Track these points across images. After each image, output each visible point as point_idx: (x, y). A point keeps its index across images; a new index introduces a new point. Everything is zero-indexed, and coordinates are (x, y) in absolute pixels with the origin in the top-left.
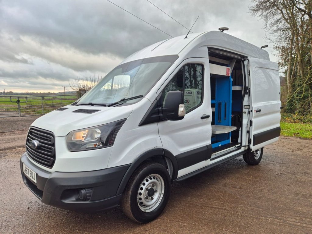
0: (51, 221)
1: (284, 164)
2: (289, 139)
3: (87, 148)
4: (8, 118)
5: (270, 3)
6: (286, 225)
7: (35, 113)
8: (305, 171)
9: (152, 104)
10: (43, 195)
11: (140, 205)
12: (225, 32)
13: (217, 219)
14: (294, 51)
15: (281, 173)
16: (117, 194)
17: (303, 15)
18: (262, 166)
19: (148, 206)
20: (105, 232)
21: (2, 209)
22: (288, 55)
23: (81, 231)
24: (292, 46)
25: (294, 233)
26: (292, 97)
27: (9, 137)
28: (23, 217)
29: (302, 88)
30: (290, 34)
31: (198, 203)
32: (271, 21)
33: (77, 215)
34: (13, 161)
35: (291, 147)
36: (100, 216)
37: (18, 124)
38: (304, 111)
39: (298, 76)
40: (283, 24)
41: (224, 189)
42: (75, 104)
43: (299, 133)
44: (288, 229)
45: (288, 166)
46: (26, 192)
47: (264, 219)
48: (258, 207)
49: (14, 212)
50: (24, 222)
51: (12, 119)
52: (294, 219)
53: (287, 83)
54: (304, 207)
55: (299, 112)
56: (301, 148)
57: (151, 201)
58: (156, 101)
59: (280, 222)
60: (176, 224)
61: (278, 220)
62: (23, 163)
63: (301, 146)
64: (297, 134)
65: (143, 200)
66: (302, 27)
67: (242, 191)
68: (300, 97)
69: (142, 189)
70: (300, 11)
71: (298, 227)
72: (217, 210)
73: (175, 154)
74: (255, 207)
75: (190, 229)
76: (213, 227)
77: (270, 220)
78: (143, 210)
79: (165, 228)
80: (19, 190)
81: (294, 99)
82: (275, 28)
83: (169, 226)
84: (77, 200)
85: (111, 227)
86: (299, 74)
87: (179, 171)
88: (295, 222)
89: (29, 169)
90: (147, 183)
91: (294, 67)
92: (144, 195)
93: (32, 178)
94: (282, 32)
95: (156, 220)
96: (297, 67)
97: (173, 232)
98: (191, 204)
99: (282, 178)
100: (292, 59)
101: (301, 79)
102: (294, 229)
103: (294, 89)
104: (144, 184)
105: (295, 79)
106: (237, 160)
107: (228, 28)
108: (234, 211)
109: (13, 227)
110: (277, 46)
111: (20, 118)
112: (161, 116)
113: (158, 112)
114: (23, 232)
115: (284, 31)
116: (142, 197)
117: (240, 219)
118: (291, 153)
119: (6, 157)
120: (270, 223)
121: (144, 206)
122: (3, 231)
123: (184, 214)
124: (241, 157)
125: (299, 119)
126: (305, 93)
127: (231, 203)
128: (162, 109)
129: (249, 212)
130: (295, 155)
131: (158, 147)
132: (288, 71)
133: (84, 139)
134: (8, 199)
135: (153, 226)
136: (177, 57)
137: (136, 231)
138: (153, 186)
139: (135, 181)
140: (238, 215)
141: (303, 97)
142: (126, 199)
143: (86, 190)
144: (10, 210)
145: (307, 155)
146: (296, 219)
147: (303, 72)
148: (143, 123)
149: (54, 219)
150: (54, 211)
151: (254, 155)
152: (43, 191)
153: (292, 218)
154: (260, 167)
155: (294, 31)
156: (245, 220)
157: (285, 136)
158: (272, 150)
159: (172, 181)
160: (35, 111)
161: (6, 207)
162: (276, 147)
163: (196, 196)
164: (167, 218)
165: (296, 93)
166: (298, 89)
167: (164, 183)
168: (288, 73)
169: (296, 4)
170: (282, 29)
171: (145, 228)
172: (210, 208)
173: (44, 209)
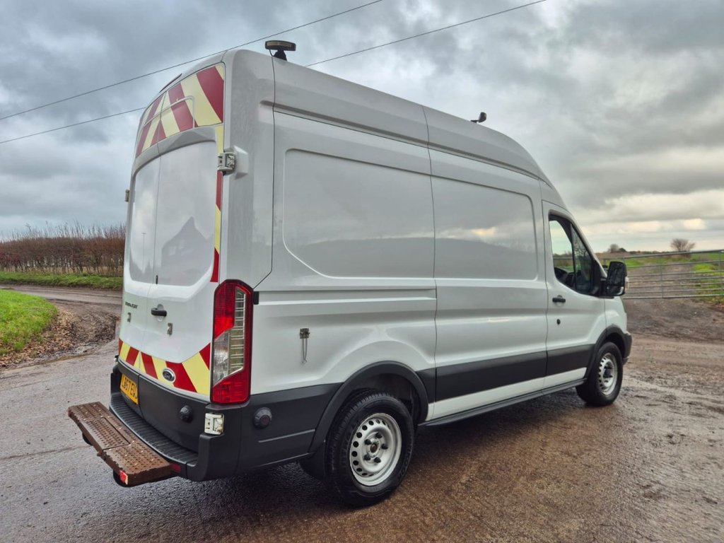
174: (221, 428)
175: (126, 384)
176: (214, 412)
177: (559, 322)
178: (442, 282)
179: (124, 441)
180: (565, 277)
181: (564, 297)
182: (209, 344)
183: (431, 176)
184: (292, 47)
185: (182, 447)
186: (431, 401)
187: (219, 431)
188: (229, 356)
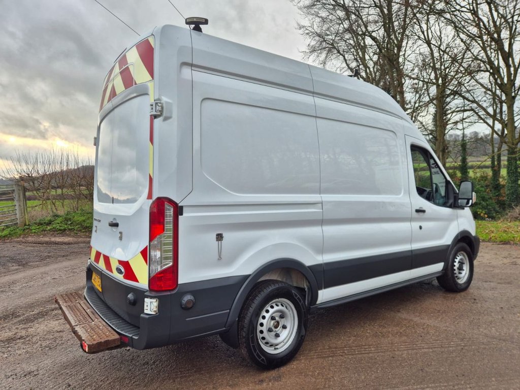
174: (155, 309)
175: (95, 279)
176: (151, 297)
177: (421, 228)
178: (326, 197)
179: (90, 320)
180: (426, 193)
181: (424, 209)
182: (147, 246)
183: (316, 117)
184: (206, 22)
185: (130, 324)
186: (321, 289)
187: (155, 311)
188: (161, 255)
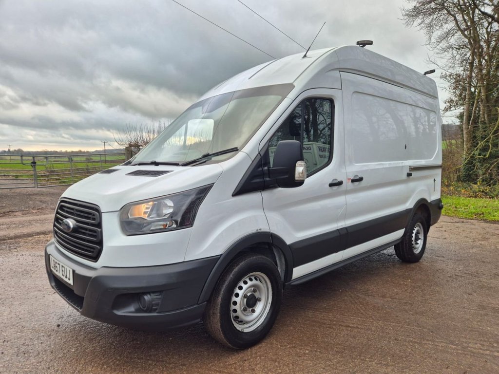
0: (94, 345)
1: (461, 260)
2: (467, 222)
3: (152, 230)
4: (18, 191)
5: (437, 4)
6: (468, 354)
7: (60, 183)
8: (494, 272)
9: (253, 161)
10: (84, 303)
11: (234, 320)
12: (367, 47)
13: (357, 344)
14: (474, 82)
15: (456, 275)
16: (199, 303)
17: (490, 23)
18: (424, 263)
19: (247, 323)
20: (180, 361)
21: (17, 327)
22: (464, 89)
23: (142, 360)
24: (471, 74)
25: (481, 365)
26: (472, 157)
27: (21, 218)
28: (50, 338)
29: (487, 141)
30: (469, 54)
31: (325, 319)
32: (438, 33)
33: (135, 337)
34: (30, 255)
35: (471, 235)
36: (171, 339)
37: (33, 199)
38: (491, 179)
39: (481, 122)
40: (457, 38)
41: (366, 299)
42: (129, 163)
43: (483, 214)
44: (471, 360)
45: (467, 264)
46: (53, 302)
47: (432, 345)
48: (421, 327)
49: (36, 332)
50: (53, 347)
51: (24, 191)
52: (480, 345)
53: (463, 134)
54: (495, 327)
55: (483, 180)
56: (487, 236)
57: (252, 314)
58: (259, 157)
59: (457, 350)
60: (291, 352)
61: (454, 347)
62: (49, 255)
63: (487, 233)
64: (480, 214)
65: (239, 313)
66: (488, 42)
67: (395, 303)
68: (485, 156)
69: (237, 295)
70: (485, 17)
71: (487, 356)
72: (356, 330)
73: (289, 242)
74: (415, 326)
75: (313, 358)
76: (350, 356)
77: (442, 346)
78: (240, 329)
79: (274, 358)
80: (43, 299)
81: (475, 159)
82: (444, 44)
83: (281, 353)
84: (137, 311)
85: (189, 354)
86: (483, 119)
87: (294, 269)
88: (481, 349)
89: (61, 264)
90: (245, 287)
91: (474, 108)
92: (240, 305)
93: (66, 277)
94: (455, 52)
95: (260, 345)
96: (479, 108)
97: (288, 364)
98: (313, 321)
99: (459, 283)
100: (472, 94)
101: (486, 127)
102: (480, 360)
103: (475, 144)
104: (241, 288)
105: (476, 128)
106: (384, 255)
107: (372, 42)
108: (383, 332)
109: (35, 353)
110: (448, 74)
111: (37, 190)
112: (266, 181)
113: (262, 174)
114: (51, 361)
115: (459, 49)
116: (237, 307)
117: (393, 344)
118: (471, 243)
119: (19, 249)
120: (441, 350)
121: (241, 322)
122: (21, 360)
123: (303, 337)
124: (391, 250)
125: (483, 192)
126: (492, 149)
127: (378, 320)
128: (268, 170)
129: (407, 334)
130: (477, 247)
131: (263, 230)
132: (465, 114)
133: (147, 215)
134: (26, 312)
135: (256, 353)
136: (291, 86)
137: (229, 361)
138: (254, 291)
139: (226, 283)
140: (390, 338)
141: (489, 157)
142: (214, 310)
143: (152, 295)
144: (30, 328)
145: (496, 247)
146: (483, 345)
147: (489, 116)
148: (239, 192)
149: (99, 343)
150: (98, 330)
151: (413, 246)
152: (84, 298)
153: (476, 344)
154: (422, 266)
155: (474, 49)
156: (401, 346)
157: (460, 218)
158: (441, 240)
159: (284, 285)
160: (59, 179)
161: (24, 324)
162: (446, 235)
163: (321, 309)
164: (277, 342)
165: (478, 151)
166: (481, 144)
167: (272, 286)
168: (465, 117)
169: (479, 5)
170: (455, 46)
171: (243, 357)
172: (344, 328)
173: (83, 327)
